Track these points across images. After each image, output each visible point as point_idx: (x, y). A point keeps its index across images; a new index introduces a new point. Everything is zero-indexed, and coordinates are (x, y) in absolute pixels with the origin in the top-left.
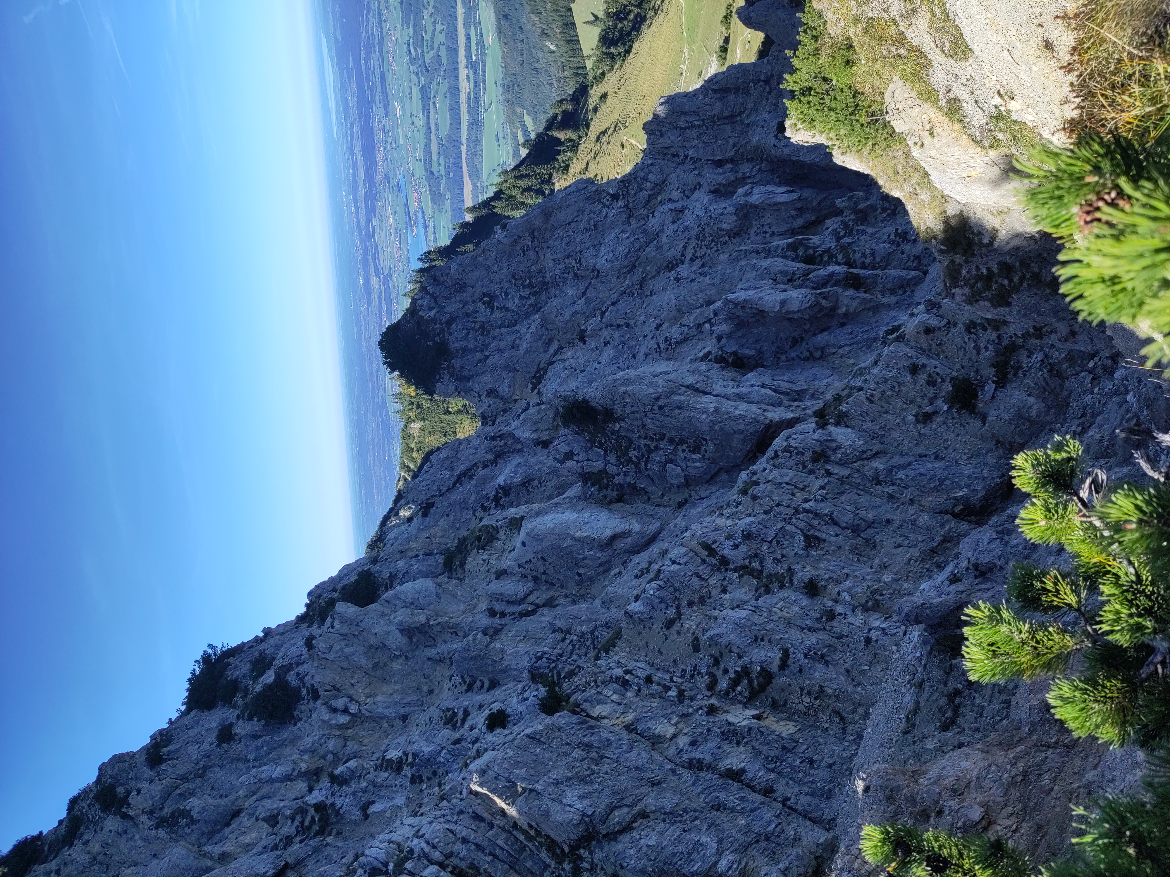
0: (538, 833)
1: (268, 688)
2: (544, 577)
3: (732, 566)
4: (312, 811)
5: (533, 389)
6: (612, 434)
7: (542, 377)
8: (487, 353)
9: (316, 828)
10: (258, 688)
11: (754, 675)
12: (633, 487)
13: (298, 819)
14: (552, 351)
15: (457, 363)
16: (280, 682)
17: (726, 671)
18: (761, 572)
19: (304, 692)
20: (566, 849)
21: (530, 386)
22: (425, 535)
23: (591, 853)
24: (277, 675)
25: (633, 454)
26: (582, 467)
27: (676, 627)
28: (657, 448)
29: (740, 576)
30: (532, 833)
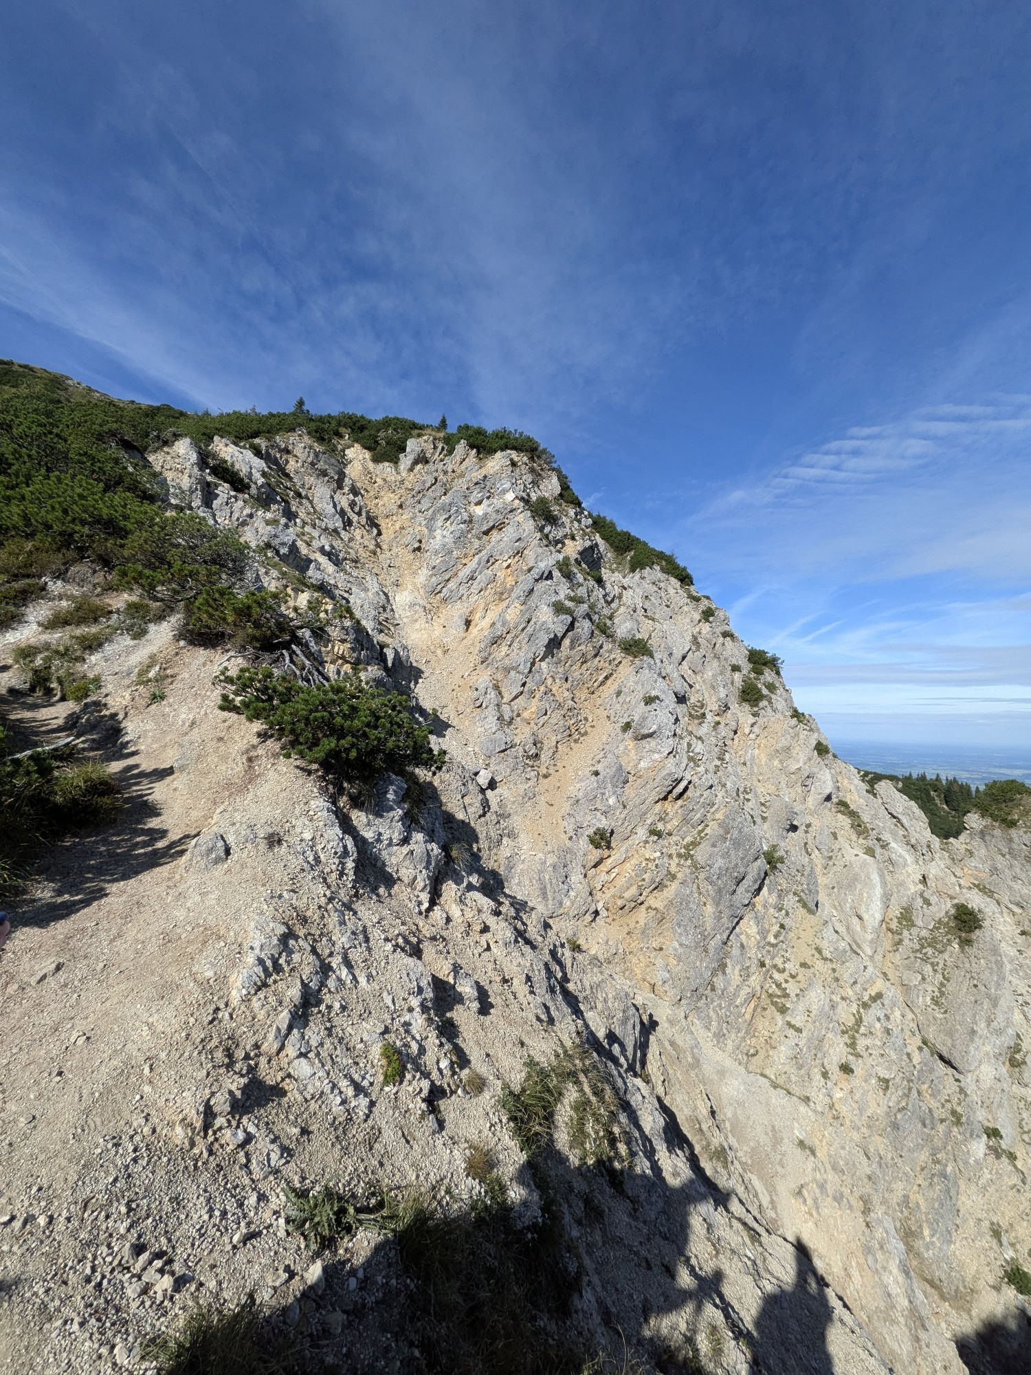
0: (702, 838)
1: (759, 691)
2: (831, 863)
3: (862, 1010)
4: (702, 711)
5: (974, 884)
6: (948, 940)
7: (985, 893)
8: (1007, 856)
9: (693, 712)
10: (759, 686)
11: (783, 1000)
12: (900, 942)
13: (699, 704)
14: (1010, 906)
15: (997, 832)
16: (761, 697)
17: (786, 981)
18: (857, 1032)
19: (756, 709)
20: (692, 852)
21: (976, 882)
22: (853, 789)
23: (689, 867)
24: (766, 696)
25: (930, 951)
26: (917, 909)
27: (817, 955)
28: (935, 971)
29: (854, 1015)
30: (702, 835)
